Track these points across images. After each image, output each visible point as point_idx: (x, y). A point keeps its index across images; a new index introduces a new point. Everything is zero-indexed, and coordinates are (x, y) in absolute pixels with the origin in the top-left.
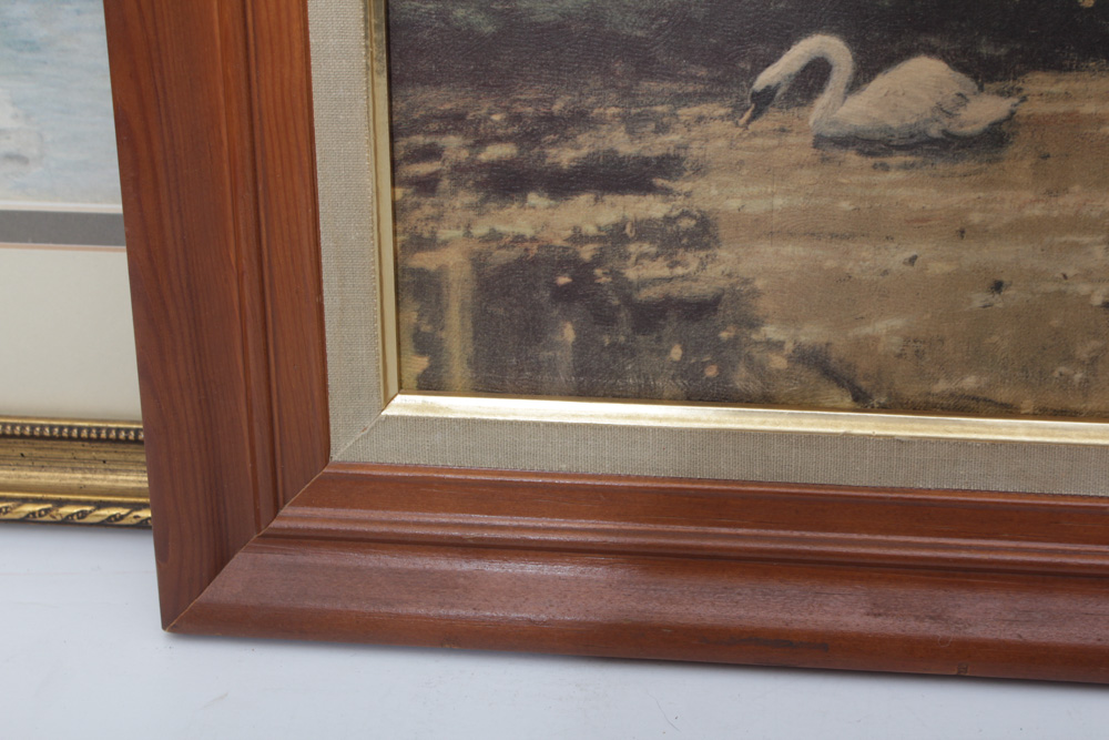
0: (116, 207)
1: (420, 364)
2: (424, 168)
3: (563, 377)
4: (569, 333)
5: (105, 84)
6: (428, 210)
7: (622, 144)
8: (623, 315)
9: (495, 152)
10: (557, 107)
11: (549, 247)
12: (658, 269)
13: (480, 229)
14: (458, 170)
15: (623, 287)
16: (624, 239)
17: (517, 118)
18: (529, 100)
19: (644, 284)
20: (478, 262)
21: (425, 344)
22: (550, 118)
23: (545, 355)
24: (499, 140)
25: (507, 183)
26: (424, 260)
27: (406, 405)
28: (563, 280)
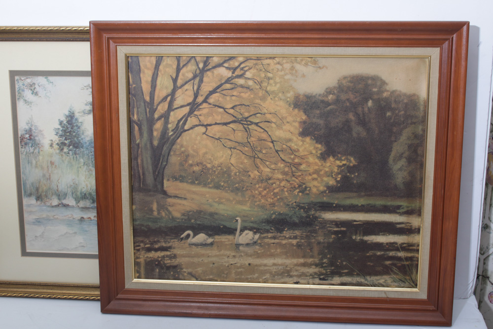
0: (98, 253)
1: (137, 275)
2: (138, 248)
3: (157, 276)
4: (158, 270)
5: (97, 236)
6: (139, 253)
7: (164, 245)
8: (165, 268)
9: (147, 246)
10: (155, 240)
11: (154, 258)
12: (169, 261)
13: (146, 256)
14: (143, 248)
15: (164, 264)
16: (165, 257)
17: (150, 241)
18: (152, 239)
19: (167, 263)
20: (145, 260)
21: (138, 272)
22: (154, 241)
23: (155, 273)
24: (148, 244)
25: (149, 250)
26: (138, 260)
27: (135, 280)
28: (157, 263)
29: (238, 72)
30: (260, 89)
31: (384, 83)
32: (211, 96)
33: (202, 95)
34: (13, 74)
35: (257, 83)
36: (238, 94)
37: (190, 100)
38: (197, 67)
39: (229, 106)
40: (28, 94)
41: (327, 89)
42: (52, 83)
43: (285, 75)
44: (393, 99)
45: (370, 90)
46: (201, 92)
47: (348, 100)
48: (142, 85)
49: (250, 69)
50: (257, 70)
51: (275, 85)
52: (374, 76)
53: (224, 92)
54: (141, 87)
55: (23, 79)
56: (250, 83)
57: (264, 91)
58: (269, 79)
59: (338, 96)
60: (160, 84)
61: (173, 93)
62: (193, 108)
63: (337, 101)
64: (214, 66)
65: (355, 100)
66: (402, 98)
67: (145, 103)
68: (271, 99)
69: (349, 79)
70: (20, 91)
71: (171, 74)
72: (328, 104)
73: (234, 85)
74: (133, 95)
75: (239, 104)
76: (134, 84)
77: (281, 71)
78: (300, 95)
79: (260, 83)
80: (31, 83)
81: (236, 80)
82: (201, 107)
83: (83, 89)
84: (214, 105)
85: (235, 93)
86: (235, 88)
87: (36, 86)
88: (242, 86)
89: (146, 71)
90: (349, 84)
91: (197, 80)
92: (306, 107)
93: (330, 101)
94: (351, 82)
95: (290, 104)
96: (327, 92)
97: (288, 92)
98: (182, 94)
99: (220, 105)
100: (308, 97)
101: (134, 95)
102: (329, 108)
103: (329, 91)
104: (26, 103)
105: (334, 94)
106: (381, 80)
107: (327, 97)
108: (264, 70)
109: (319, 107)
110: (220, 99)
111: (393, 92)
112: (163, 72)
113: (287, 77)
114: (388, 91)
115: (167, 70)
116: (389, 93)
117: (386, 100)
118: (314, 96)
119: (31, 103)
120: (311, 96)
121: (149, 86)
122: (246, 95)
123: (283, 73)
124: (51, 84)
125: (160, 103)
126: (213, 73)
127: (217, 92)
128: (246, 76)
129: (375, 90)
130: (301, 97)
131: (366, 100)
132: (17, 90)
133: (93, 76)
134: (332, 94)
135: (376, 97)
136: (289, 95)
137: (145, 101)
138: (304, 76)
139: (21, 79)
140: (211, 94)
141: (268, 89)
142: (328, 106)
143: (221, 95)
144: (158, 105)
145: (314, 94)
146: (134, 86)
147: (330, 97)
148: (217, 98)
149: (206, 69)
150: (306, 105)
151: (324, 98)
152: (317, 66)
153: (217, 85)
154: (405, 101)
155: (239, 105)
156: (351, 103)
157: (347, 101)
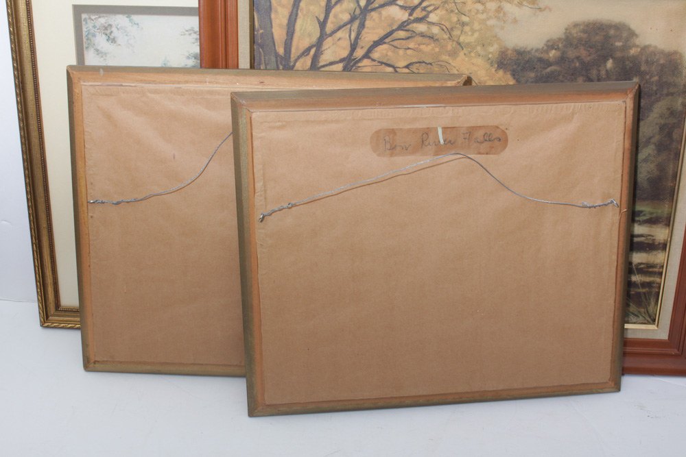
29: (418, 13)
30: (450, 39)
31: (632, 34)
32: (376, 49)
33: (362, 48)
34: (79, 10)
35: (446, 30)
36: (417, 46)
37: (345, 54)
38: (356, 5)
39: (402, 63)
40: (101, 41)
41: (548, 41)
42: (138, 24)
43: (488, 19)
44: (644, 58)
45: (612, 45)
46: (361, 43)
47: (578, 58)
48: (274, 30)
49: (436, 9)
50: (447, 10)
51: (472, 35)
52: (620, 23)
53: (395, 43)
54: (272, 34)
55: (93, 17)
56: (435, 30)
57: (455, 43)
58: (464, 24)
59: (563, 53)
60: (301, 30)
61: (319, 44)
62: (349, 66)
63: (562, 60)
64: (382, 3)
65: (589, 58)
66: (657, 57)
67: (276, 57)
68: (465, 54)
69: (582, 27)
70: (90, 36)
71: (317, 15)
72: (548, 63)
73: (410, 32)
74: (259, 45)
75: (416, 61)
76: (261, 29)
77: (482, 13)
78: (507, 49)
79: (450, 31)
80: (106, 25)
81: (415, 25)
82: (360, 65)
83: (185, 35)
84: (379, 62)
85: (411, 45)
86: (412, 37)
87: (114, 29)
88: (422, 35)
89: (280, 9)
90: (582, 35)
91: (356, 24)
92: (515, 67)
93: (551, 60)
94: (584, 31)
95: (492, 63)
96: (547, 46)
97: (491, 44)
98: (333, 45)
99: (388, 62)
100: (520, 53)
101: (262, 46)
102: (549, 70)
103: (551, 45)
104: (98, 54)
105: (557, 49)
106: (629, 29)
107: (547, 53)
108: (457, 11)
109: (534, 68)
110: (390, 53)
111: (645, 48)
112: (305, 13)
113: (491, 22)
114: (637, 46)
115: (312, 8)
116: (639, 50)
117: (634, 60)
118: (529, 52)
119: (106, 53)
120: (524, 52)
121: (284, 32)
122: (428, 48)
123: (484, 16)
124: (136, 27)
125: (299, 58)
126: (380, 14)
127: (385, 43)
128: (429, 20)
129: (619, 44)
130: (509, 52)
131: (605, 59)
132: (84, 34)
133: (202, 15)
134: (556, 49)
135: (618, 54)
136: (491, 49)
137: (277, 55)
138: (515, 21)
139: (90, 18)
140: (377, 46)
141: (462, 39)
142: (549, 66)
143: (391, 47)
144: (296, 61)
145: (529, 49)
146: (261, 31)
147: (553, 53)
148: (384, 52)
149: (369, 8)
150: (516, 64)
151: (542, 56)
152: (536, 6)
153: (386, 33)
154: (662, 62)
155: (417, 63)
156: (582, 63)
157: (575, 61)
